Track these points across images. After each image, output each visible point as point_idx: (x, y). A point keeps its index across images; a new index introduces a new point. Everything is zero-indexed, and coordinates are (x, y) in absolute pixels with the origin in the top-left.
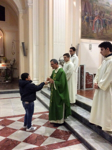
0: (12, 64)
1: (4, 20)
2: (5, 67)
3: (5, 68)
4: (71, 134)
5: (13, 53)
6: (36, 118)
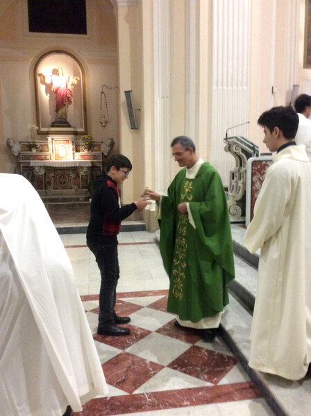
0: (106, 154)
1: (84, 32)
2: (86, 162)
3: (87, 165)
4: (235, 363)
5: (102, 123)
6: (143, 307)
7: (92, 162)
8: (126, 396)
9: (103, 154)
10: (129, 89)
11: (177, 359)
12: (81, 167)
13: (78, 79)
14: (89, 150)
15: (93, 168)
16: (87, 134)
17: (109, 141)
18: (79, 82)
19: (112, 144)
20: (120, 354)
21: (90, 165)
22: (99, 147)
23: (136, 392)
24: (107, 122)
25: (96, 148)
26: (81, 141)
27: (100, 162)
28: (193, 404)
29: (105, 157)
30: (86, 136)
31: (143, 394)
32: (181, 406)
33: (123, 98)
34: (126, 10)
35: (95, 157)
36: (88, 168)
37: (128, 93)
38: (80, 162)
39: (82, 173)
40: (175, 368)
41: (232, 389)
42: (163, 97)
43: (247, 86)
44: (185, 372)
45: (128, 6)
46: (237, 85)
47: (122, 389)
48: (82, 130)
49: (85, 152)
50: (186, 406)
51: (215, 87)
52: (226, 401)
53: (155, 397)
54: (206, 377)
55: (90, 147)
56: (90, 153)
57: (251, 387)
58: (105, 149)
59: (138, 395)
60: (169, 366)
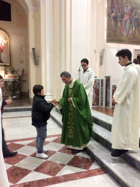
0: (20, 76)
1: (11, 21)
2: (11, 79)
3: (12, 81)
4: (93, 162)
5: (21, 62)
6: (50, 142)
7: (14, 79)
8: (52, 178)
9: (19, 75)
10: (34, 47)
11: (70, 162)
12: (9, 81)
13: (7, 41)
14: (12, 74)
15: (14, 82)
16: (11, 66)
17: (22, 70)
18: (7, 43)
19: (23, 71)
20: (45, 162)
21: (13, 81)
22: (17, 72)
23: (57, 176)
24: (23, 61)
25: (15, 73)
26: (8, 69)
27: (18, 79)
28: (81, 178)
29: (20, 77)
30: (11, 67)
31: (59, 176)
32: (76, 179)
33: (31, 51)
34: (32, 13)
35: (15, 77)
36: (12, 82)
37: (33, 49)
38: (8, 79)
39: (9, 84)
40: (70, 165)
41: (95, 171)
42: (50, 52)
43: (86, 49)
44: (75, 166)
45: (33, 11)
46: (82, 49)
47: (50, 175)
48: (9, 64)
49: (10, 75)
50: (78, 179)
51: (73, 49)
52: (93, 176)
53: (64, 177)
54: (83, 167)
55: (13, 72)
56: (13, 75)
57: (102, 170)
58: (20, 73)
59: (57, 177)
60: (67, 165)
